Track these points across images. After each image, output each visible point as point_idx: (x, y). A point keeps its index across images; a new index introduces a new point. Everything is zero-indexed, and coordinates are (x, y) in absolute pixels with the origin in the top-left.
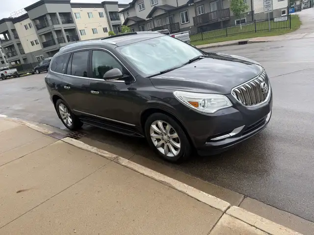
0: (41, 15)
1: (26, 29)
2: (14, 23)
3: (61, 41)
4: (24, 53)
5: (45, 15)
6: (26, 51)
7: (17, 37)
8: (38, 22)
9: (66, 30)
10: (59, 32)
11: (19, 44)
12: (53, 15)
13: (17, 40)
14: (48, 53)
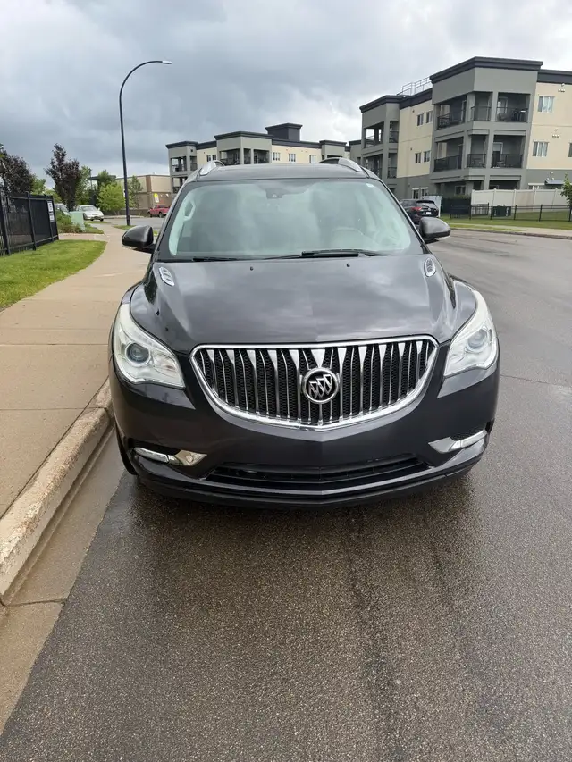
0: (457, 95)
1: (418, 124)
2: (401, 108)
3: (475, 161)
4: (395, 177)
5: (464, 97)
6: (400, 174)
7: (394, 140)
8: (447, 110)
9: (497, 138)
10: (479, 139)
11: (393, 155)
12: (483, 97)
13: (392, 145)
14: (438, 185)
